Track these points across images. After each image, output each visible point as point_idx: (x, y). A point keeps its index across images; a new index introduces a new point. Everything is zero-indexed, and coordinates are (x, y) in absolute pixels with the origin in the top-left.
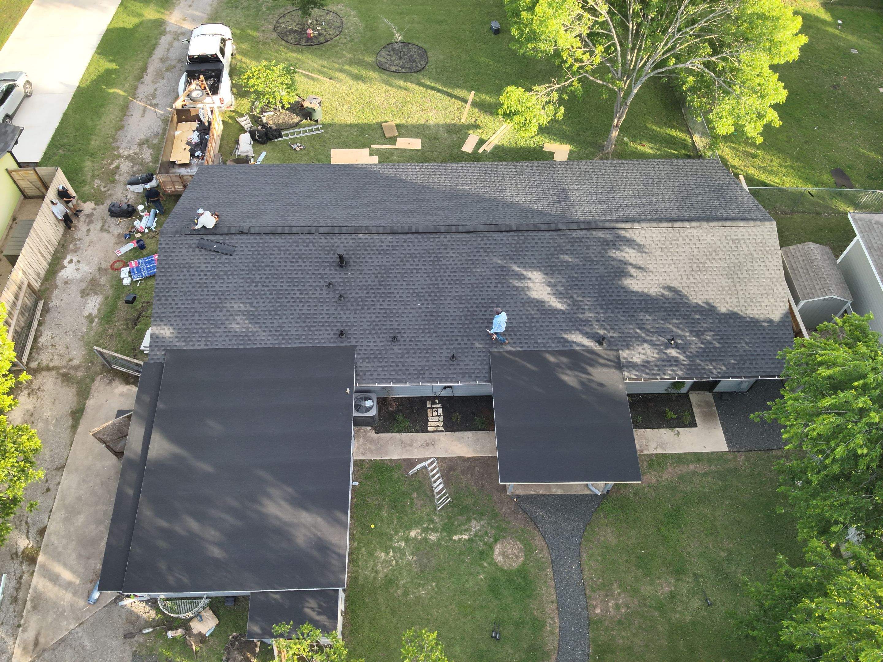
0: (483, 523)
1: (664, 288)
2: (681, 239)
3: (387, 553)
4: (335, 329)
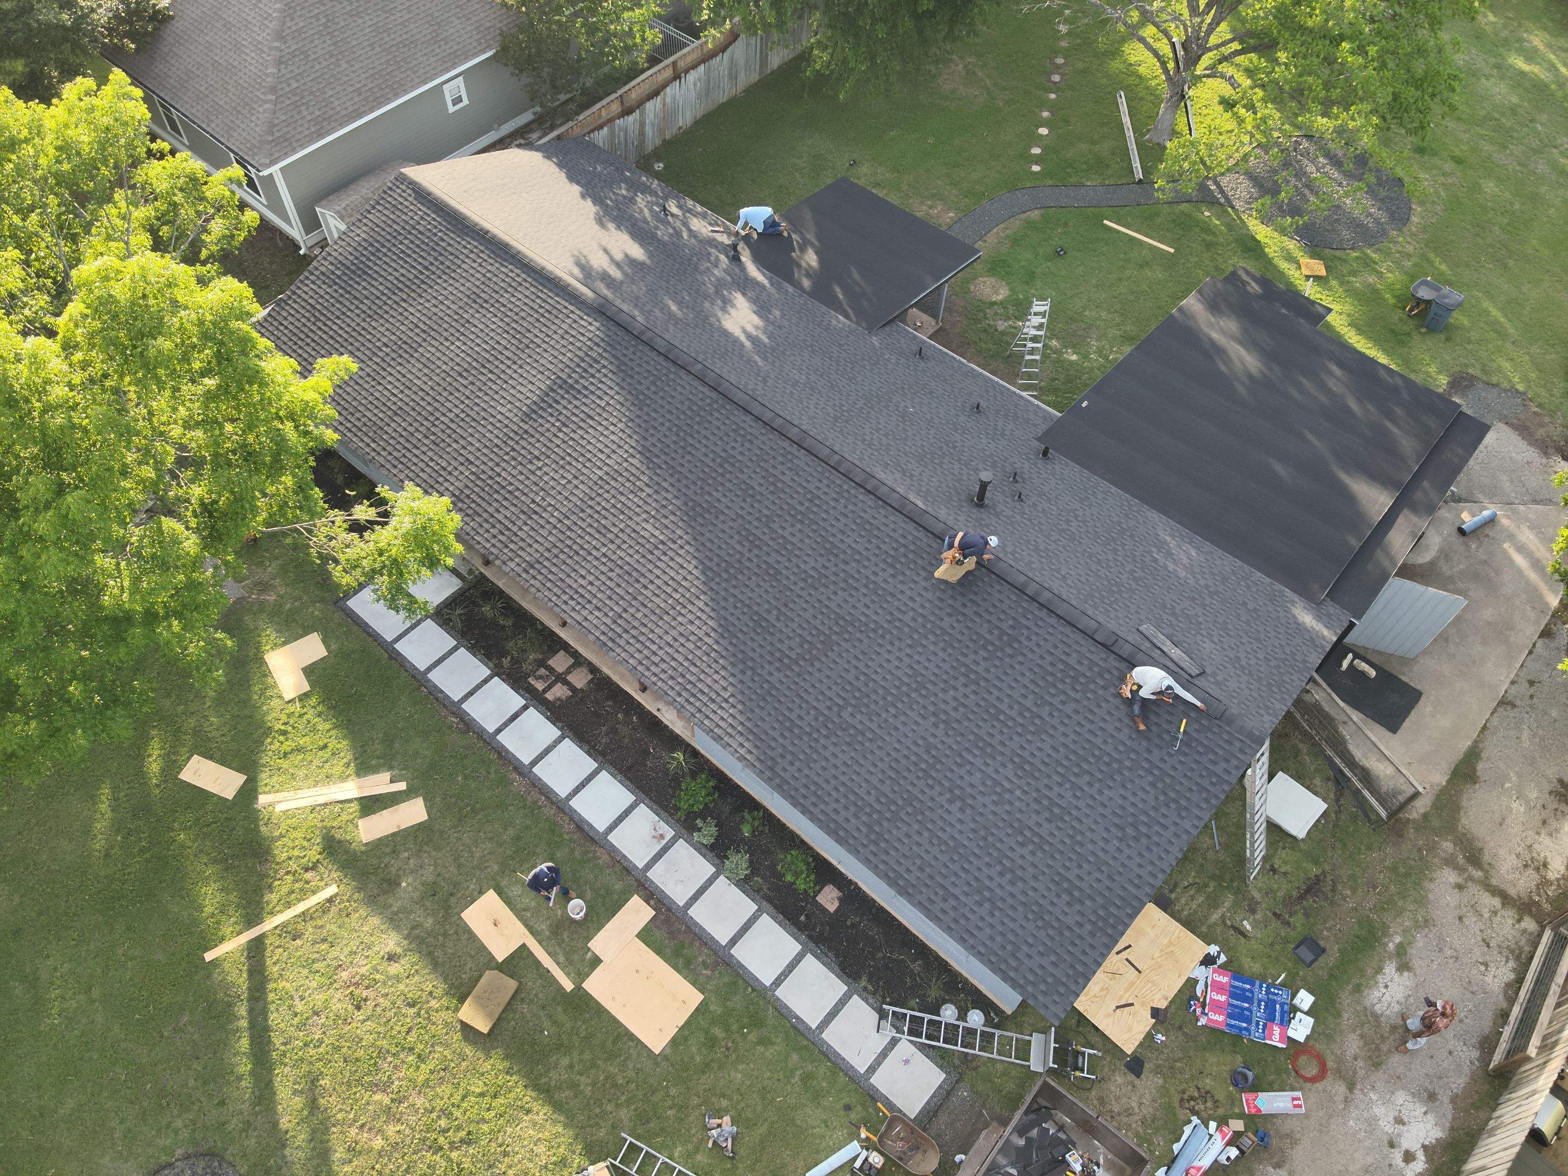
0: (992, 323)
1: (607, 230)
2: (523, 232)
4: (1047, 465)
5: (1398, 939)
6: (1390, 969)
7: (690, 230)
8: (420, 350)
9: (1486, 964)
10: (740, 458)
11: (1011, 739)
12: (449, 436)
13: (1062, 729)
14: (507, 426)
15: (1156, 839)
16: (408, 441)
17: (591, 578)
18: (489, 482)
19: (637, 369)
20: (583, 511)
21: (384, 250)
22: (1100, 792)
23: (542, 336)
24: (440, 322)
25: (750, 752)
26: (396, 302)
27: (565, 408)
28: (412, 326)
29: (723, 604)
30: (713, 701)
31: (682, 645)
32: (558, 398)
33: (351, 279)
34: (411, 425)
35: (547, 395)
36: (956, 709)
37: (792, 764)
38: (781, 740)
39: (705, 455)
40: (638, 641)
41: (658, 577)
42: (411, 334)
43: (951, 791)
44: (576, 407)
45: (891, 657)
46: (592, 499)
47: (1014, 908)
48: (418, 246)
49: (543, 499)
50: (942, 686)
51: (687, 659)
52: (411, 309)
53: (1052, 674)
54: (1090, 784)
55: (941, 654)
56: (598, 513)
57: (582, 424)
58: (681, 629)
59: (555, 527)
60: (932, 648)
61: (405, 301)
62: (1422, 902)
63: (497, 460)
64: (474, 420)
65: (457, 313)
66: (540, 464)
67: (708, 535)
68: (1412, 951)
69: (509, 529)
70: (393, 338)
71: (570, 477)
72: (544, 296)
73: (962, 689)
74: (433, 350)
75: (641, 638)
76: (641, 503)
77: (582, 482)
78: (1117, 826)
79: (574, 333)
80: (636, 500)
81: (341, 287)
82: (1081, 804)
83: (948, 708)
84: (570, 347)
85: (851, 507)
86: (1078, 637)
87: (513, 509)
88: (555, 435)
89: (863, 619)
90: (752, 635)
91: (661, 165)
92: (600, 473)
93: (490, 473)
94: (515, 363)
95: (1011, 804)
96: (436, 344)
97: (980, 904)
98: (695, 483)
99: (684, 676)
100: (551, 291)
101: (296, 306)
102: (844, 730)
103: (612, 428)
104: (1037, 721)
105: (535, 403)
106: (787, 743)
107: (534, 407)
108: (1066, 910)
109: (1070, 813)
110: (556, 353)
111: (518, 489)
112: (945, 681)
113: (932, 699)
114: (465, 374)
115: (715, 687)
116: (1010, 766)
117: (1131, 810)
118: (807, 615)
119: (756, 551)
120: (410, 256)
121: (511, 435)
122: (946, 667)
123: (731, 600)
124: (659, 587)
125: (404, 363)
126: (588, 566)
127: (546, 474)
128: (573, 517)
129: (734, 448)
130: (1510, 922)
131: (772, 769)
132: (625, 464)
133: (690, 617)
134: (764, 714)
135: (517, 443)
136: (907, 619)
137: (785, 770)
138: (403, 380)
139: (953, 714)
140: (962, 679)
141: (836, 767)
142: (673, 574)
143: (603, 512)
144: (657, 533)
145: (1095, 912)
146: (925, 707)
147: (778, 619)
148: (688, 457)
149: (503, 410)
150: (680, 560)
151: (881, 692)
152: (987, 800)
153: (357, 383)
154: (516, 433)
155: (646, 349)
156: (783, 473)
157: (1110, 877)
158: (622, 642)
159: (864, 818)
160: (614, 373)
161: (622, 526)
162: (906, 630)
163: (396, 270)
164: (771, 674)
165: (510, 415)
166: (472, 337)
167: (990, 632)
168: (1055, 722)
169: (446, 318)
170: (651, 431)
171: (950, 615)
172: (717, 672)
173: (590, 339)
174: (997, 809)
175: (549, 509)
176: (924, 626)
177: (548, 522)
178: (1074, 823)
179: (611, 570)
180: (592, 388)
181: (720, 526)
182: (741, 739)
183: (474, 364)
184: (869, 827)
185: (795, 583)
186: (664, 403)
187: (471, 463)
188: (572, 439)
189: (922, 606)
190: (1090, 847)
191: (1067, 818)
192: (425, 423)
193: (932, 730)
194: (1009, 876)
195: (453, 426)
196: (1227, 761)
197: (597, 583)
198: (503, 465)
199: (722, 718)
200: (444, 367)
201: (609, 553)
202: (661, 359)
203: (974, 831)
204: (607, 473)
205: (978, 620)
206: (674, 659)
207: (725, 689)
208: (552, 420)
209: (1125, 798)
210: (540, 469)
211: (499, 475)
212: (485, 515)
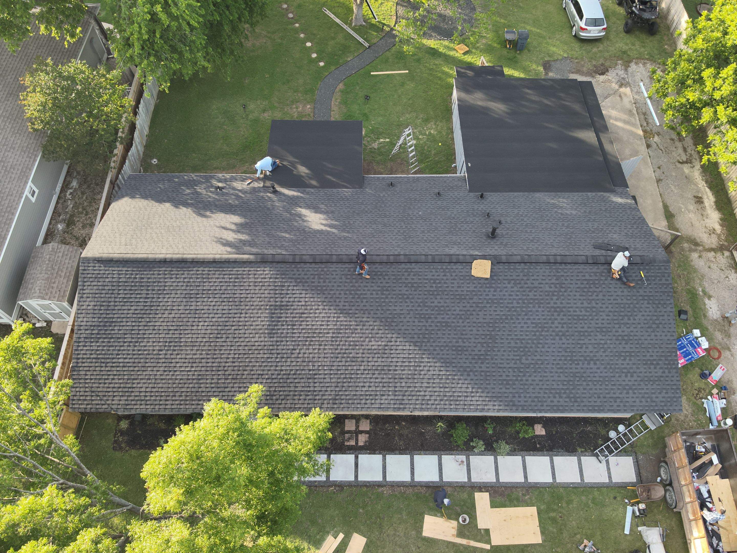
0: (370, 147)
1: (210, 217)
2: (180, 247)
3: (430, 133)
4: (488, 201)
5: (700, 289)
6: (707, 301)
7: (240, 191)
8: (182, 340)
9: (727, 277)
10: (388, 285)
11: (591, 323)
12: (239, 370)
13: (604, 306)
14: (265, 345)
15: (664, 322)
16: (218, 388)
17: (367, 384)
18: (279, 377)
19: (306, 277)
20: (337, 358)
21: (112, 304)
22: (635, 319)
23: (244, 292)
24: (180, 320)
25: (500, 405)
26: (145, 326)
27: (286, 317)
28: (166, 332)
29: (435, 352)
30: (467, 396)
31: (433, 383)
32: (279, 315)
33: (106, 330)
34: (213, 379)
35: (272, 317)
36: (563, 327)
37: (520, 397)
38: (507, 391)
39: (372, 294)
40: (413, 396)
41: (397, 362)
42: (170, 336)
43: (586, 360)
44: (292, 313)
45: (522, 325)
46: (337, 349)
47: (640, 385)
48: (131, 290)
49: (313, 366)
50: (550, 322)
51: (440, 387)
52: (157, 324)
53: (585, 288)
54: (629, 319)
55: (539, 309)
56: (345, 353)
57: (301, 319)
58: (427, 376)
59: (331, 374)
60: (534, 310)
61: (150, 322)
62: (695, 271)
63: (275, 364)
64: (245, 354)
65: (186, 310)
66: (298, 351)
67: (403, 328)
68: (707, 290)
69: (309, 391)
70: (161, 344)
71: (318, 347)
72: (227, 272)
73: (558, 318)
74: (190, 336)
75: (413, 394)
76: (361, 335)
77: (326, 345)
78: (648, 327)
79: (259, 280)
80: (357, 335)
81: (105, 338)
82: (632, 329)
83: (560, 329)
84: (264, 288)
85: (454, 274)
86: (582, 266)
87: (302, 381)
88: (293, 333)
89: (498, 317)
90: (459, 357)
91: (155, 160)
92: (330, 335)
93: (276, 373)
94: (241, 313)
95: (609, 348)
96: (189, 332)
97: (628, 393)
98: (378, 310)
99: (446, 396)
100: (228, 267)
101: (86, 365)
102: (528, 368)
103: (317, 311)
104: (594, 310)
105: (269, 325)
106: (511, 390)
107: (271, 327)
108: (656, 371)
109: (631, 335)
110: (259, 295)
111: (297, 370)
112: (550, 319)
113: (551, 329)
114: (219, 336)
115: (463, 390)
116: (598, 334)
117: (649, 318)
118: (475, 332)
119: (430, 320)
120: (131, 298)
121: (271, 348)
122: (546, 313)
123: (437, 348)
124: (401, 366)
125: (179, 352)
126: (361, 380)
127: (304, 353)
128: (335, 364)
129: (381, 283)
130: (721, 257)
131: (514, 405)
132: (338, 323)
133: (426, 369)
134: (492, 386)
135: (277, 349)
136: (515, 305)
137: (519, 401)
138: (186, 361)
139: (563, 330)
140: (556, 314)
141: (538, 385)
142: (402, 356)
143: (347, 351)
144: (380, 343)
145: (665, 364)
146: (551, 335)
147: (464, 342)
148: (365, 301)
149: (256, 339)
150: (400, 347)
151: (530, 342)
152: (601, 353)
153: (162, 379)
154: (273, 345)
155: (302, 265)
156: (413, 279)
157: (660, 348)
158: (406, 402)
159: (564, 396)
160: (296, 286)
161: (361, 351)
162: (518, 309)
163: (129, 310)
164: (481, 367)
165: (262, 339)
166: (206, 315)
167: (551, 287)
168: (600, 305)
169: (182, 316)
170: (338, 300)
171: (530, 291)
172: (458, 383)
173: (270, 278)
174: (607, 353)
175: (320, 368)
176: (524, 303)
177: (325, 374)
178: (635, 338)
179: (374, 374)
180: (291, 300)
181: (405, 320)
182: (492, 403)
183: (219, 328)
184: (568, 397)
185: (458, 322)
186: (332, 284)
187: (262, 375)
188: (302, 329)
189: (517, 295)
190: (646, 342)
191: (631, 338)
192: (220, 373)
193: (561, 342)
194: (629, 375)
195: (236, 364)
196: (664, 276)
197: (372, 384)
198: (280, 364)
199: (477, 401)
200: (204, 340)
201: (366, 367)
202: (313, 265)
203: (605, 368)
204: (333, 333)
205: (542, 286)
206: (435, 392)
207: (467, 388)
208: (285, 327)
209: (643, 315)
210: (299, 353)
211: (282, 370)
212: (291, 393)
